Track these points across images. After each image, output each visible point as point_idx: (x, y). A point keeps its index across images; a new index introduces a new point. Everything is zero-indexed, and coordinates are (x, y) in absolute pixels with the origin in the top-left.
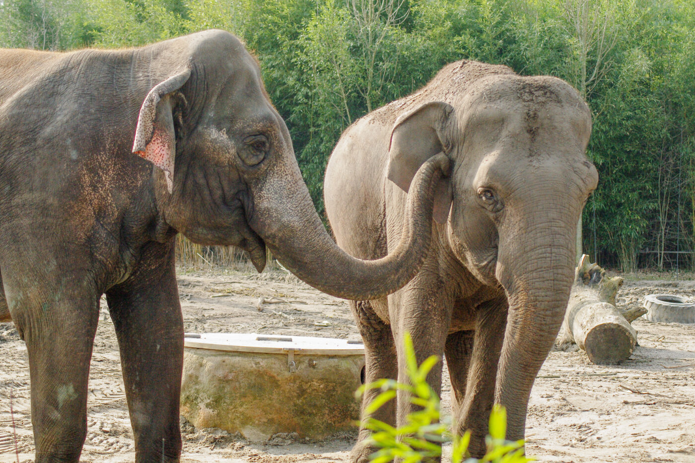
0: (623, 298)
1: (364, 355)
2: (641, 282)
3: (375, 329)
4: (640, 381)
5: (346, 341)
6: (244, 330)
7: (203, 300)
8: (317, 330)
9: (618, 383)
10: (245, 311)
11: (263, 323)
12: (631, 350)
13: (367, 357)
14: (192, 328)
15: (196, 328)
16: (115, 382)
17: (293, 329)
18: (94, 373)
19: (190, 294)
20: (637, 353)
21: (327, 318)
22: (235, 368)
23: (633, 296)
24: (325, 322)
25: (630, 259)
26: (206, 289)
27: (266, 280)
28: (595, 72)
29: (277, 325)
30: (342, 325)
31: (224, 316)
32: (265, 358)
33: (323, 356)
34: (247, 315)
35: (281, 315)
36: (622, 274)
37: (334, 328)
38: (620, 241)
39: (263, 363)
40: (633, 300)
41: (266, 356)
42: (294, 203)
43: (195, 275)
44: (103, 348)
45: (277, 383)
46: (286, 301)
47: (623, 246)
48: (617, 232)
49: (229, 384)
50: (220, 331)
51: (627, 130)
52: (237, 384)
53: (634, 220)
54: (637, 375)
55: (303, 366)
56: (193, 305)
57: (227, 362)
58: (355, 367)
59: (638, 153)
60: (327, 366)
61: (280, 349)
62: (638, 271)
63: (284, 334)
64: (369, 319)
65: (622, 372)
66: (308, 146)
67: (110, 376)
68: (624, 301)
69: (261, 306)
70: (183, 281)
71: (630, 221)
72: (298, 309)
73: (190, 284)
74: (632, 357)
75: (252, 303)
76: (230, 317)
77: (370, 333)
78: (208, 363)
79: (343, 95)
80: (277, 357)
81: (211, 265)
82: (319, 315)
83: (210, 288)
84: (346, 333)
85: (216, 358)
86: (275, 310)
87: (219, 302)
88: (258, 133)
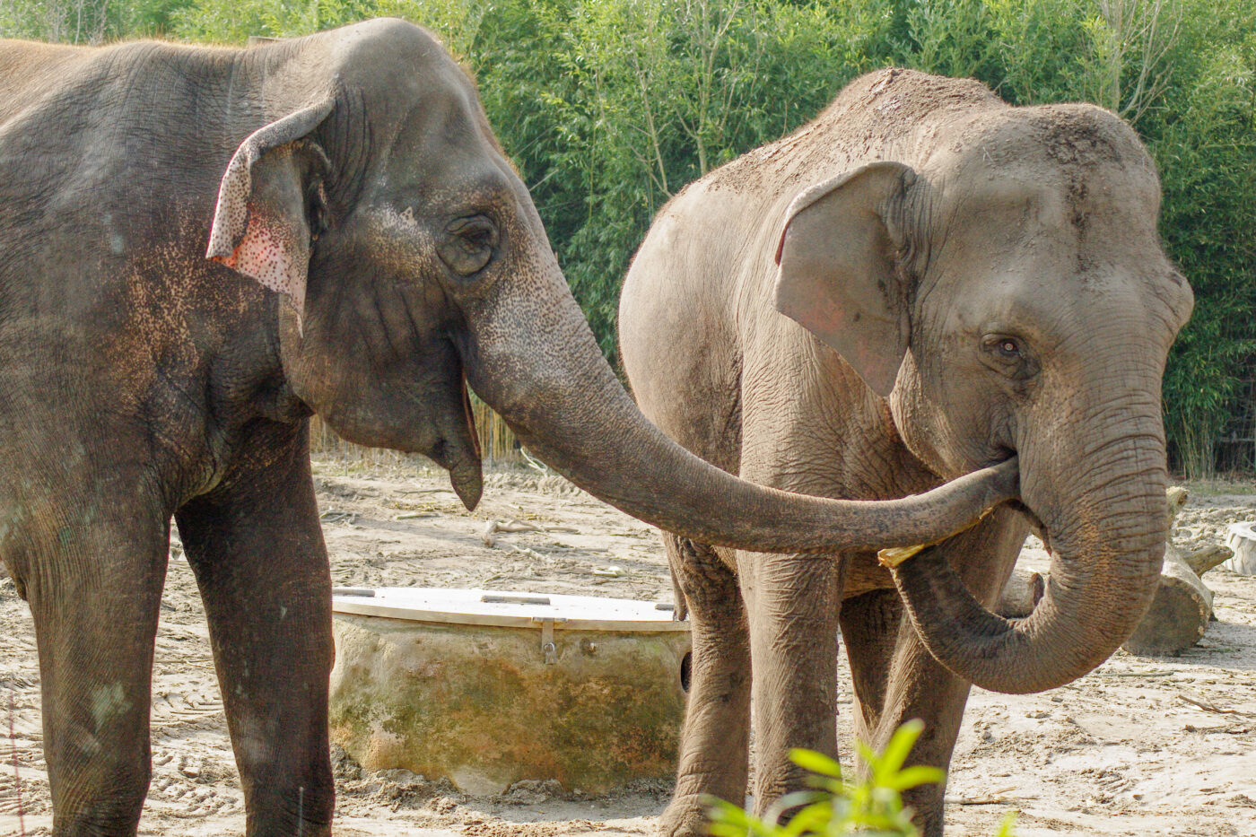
0: (1187, 528)
1: (690, 632)
2: (1222, 497)
3: (712, 583)
4: (1218, 687)
5: (653, 604)
6: (457, 583)
7: (380, 525)
8: (597, 584)
9: (1176, 692)
10: (460, 545)
11: (494, 570)
12: (1201, 629)
13: (695, 635)
14: (359, 577)
15: (366, 578)
16: (210, 680)
17: (552, 581)
18: (169, 663)
19: (354, 513)
20: (1213, 633)
21: (618, 561)
22: (439, 654)
23: (1206, 524)
24: (614, 569)
25: (1200, 454)
26: (386, 502)
27: (501, 486)
28: (1137, 92)
29: (521, 574)
30: (647, 575)
31: (419, 556)
32: (497, 636)
33: (609, 633)
34: (464, 554)
35: (528, 555)
36: (1185, 482)
37: (630, 579)
38: (1181, 419)
39: (494, 645)
40: (1206, 533)
41: (500, 632)
42: (557, 342)
43: (365, 477)
44: (188, 614)
45: (519, 685)
46: (539, 527)
47: (1187, 428)
48: (1177, 400)
49: (428, 686)
50: (412, 583)
51: (1202, 204)
52: (444, 685)
53: (1210, 378)
54: (1212, 677)
55: (570, 652)
56: (359, 533)
57: (425, 642)
58: (670, 654)
59: (1220, 248)
60: (616, 652)
61: (527, 620)
62: (1215, 476)
63: (535, 591)
64: (700, 563)
65: (1184, 670)
66: (583, 231)
67: (200, 668)
68: (1189, 534)
69: (490, 537)
70: (342, 487)
71: (1201, 381)
72: (562, 544)
73: (354, 493)
74: (1203, 642)
75: (474, 531)
76: (432, 558)
77: (703, 589)
78: (388, 645)
79: (653, 133)
80: (521, 633)
81: (397, 458)
82: (603, 555)
83: (394, 502)
84: (654, 590)
85: (403, 635)
86: (518, 544)
87: (409, 529)
88: (473, 212)
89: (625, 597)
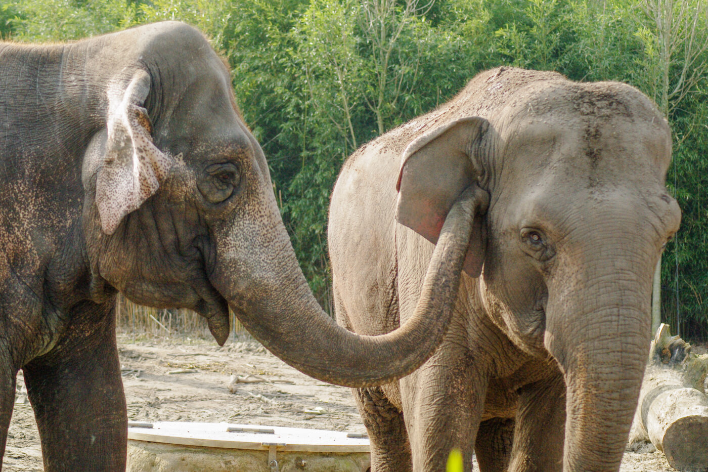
1: (369, 453)
3: (384, 419)
5: (345, 434)
6: (211, 419)
7: (157, 378)
8: (307, 419)
10: (212, 392)
11: (236, 409)
13: (373, 455)
14: (142, 414)
15: (147, 415)
17: (276, 417)
19: (140, 370)
21: (321, 404)
22: (198, 468)
24: (318, 409)
26: (161, 362)
27: (241, 351)
28: (681, 81)
29: (254, 412)
30: (341, 413)
31: (184, 400)
32: (238, 456)
33: (315, 454)
34: (215, 398)
35: (260, 399)
37: (330, 416)
39: (236, 462)
41: (240, 453)
42: (270, 254)
43: (147, 345)
44: (23, 440)
46: (267, 380)
50: (180, 418)
55: (288, 467)
56: (143, 383)
57: (188, 460)
58: (358, 468)
60: (320, 467)
61: (258, 444)
63: (264, 424)
64: (375, 405)
66: (299, 176)
69: (234, 387)
70: (131, 352)
72: (283, 391)
73: (139, 356)
75: (222, 383)
76: (193, 401)
77: (377, 424)
78: (162, 462)
79: (347, 109)
80: (254, 453)
81: (169, 332)
82: (311, 399)
83: (167, 362)
84: (346, 424)
85: (173, 455)
86: (253, 391)
87: (177, 381)
88: (225, 161)
89: (326, 429)
